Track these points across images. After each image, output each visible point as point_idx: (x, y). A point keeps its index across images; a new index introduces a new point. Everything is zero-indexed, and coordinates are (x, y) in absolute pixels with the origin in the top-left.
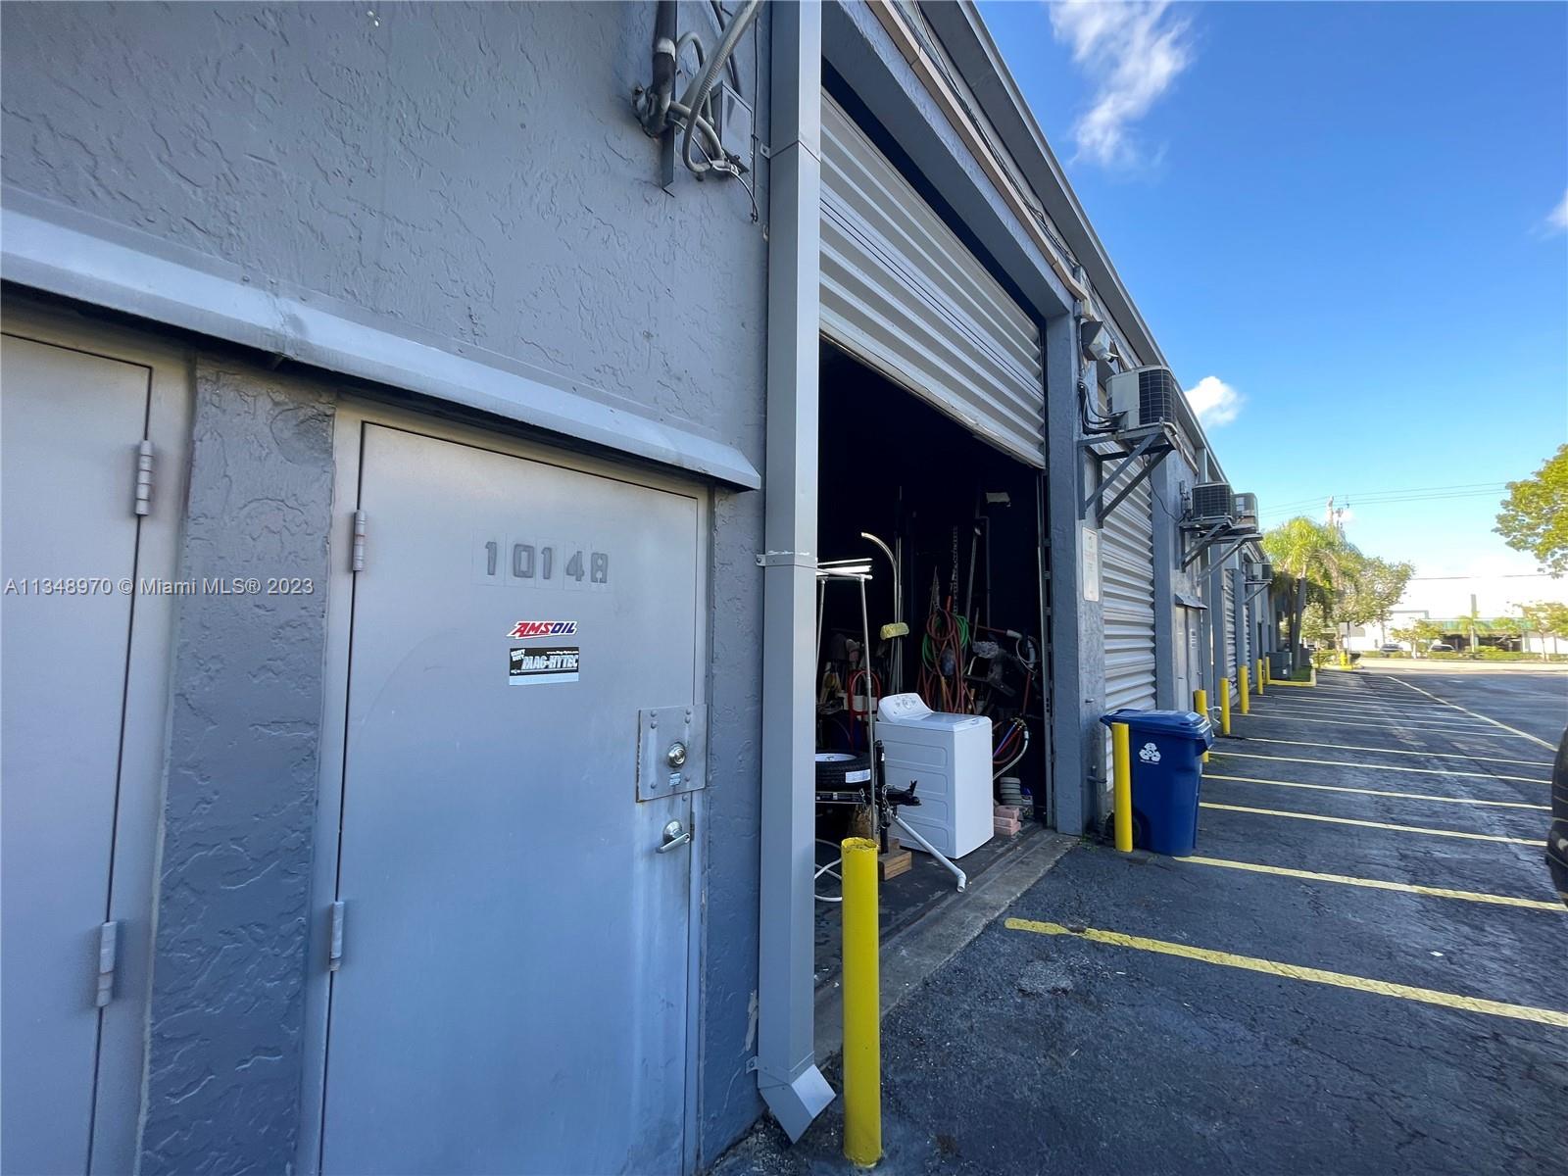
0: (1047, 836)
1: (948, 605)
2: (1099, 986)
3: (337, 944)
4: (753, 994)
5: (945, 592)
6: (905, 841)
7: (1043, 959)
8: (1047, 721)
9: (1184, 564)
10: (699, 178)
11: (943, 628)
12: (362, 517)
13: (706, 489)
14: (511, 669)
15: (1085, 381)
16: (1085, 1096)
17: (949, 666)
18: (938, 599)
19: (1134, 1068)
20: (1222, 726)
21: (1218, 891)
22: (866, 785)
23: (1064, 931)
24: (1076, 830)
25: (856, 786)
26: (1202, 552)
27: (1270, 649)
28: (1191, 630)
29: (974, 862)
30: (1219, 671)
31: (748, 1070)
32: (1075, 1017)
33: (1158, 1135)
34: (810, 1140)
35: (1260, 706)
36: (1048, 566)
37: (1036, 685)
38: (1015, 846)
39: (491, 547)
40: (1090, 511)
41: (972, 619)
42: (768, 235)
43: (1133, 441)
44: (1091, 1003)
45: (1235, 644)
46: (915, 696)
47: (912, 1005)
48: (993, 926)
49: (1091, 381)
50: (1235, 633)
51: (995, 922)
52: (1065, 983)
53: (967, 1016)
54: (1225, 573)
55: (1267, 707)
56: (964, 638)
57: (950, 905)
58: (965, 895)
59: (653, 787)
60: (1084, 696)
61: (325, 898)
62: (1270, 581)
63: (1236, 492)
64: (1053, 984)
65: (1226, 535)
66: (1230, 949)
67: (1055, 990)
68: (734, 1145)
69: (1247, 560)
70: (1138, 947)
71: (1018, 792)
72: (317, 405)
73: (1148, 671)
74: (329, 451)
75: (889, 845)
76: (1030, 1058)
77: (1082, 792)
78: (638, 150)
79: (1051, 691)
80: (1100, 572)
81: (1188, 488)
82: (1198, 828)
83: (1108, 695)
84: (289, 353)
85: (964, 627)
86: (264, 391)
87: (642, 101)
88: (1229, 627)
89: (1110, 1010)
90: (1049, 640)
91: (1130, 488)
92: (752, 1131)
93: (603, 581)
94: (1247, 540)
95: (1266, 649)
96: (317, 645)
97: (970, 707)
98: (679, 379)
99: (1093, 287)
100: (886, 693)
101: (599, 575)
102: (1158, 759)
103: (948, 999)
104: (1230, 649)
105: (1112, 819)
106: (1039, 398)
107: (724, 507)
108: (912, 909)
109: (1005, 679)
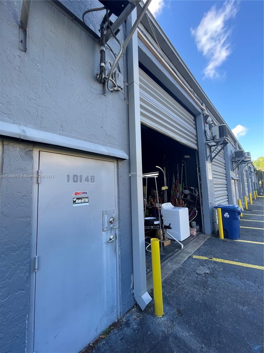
0: (203, 235)
1: (177, 182)
2: (216, 272)
3: (37, 265)
4: (132, 275)
5: (176, 179)
6: (169, 237)
7: (202, 265)
8: (201, 208)
9: (233, 170)
10: (112, 92)
11: (176, 187)
12: (39, 171)
13: (116, 160)
14: (74, 203)
15: (206, 129)
16: (213, 299)
17: (178, 196)
18: (174, 180)
19: (225, 293)
20: (246, 207)
21: (245, 248)
22: (159, 224)
23: (207, 258)
24: (210, 234)
25: (157, 225)
26: (238, 166)
27: (257, 188)
28: (236, 185)
29: (185, 242)
30: (244, 194)
31: (132, 293)
32: (210, 280)
33: (231, 309)
34: (147, 310)
35: (255, 202)
36: (199, 172)
37: (198, 199)
38: (195, 238)
39: (68, 176)
40: (209, 159)
41: (183, 185)
42: (128, 103)
43: (218, 142)
44: (214, 277)
45: (248, 188)
46: (170, 203)
47: (171, 277)
48: (190, 257)
49: (207, 128)
50: (248, 185)
51: (191, 256)
52: (208, 272)
53: (184, 280)
54: (244, 171)
55: (257, 202)
56: (181, 189)
57: (179, 253)
58: (183, 250)
59: (107, 228)
60: (210, 202)
61: (34, 255)
62: (256, 172)
63: (246, 152)
64: (205, 272)
65: (243, 162)
66: (248, 263)
67: (205, 273)
68: (129, 311)
69: (250, 168)
70: (225, 262)
71: (196, 225)
72: (29, 148)
73: (226, 195)
74: (32, 158)
75: (165, 238)
76: (199, 290)
77: (211, 225)
78: (98, 87)
79: (202, 201)
80: (212, 173)
81: (233, 152)
82: (240, 233)
83: (216, 201)
84: (22, 138)
85: (181, 187)
86: (18, 146)
87: (98, 76)
88: (246, 184)
89: (219, 278)
90: (201, 189)
91: (218, 152)
92: (133, 307)
93: (94, 182)
94: (249, 163)
95: (256, 189)
96: (31, 200)
97: (183, 205)
98: (109, 136)
99: (207, 107)
100: (163, 202)
101: (93, 181)
102: (229, 217)
103: (179, 275)
104: (247, 189)
105: (218, 231)
106: (195, 133)
107: (120, 164)
108: (171, 253)
109: (191, 199)
